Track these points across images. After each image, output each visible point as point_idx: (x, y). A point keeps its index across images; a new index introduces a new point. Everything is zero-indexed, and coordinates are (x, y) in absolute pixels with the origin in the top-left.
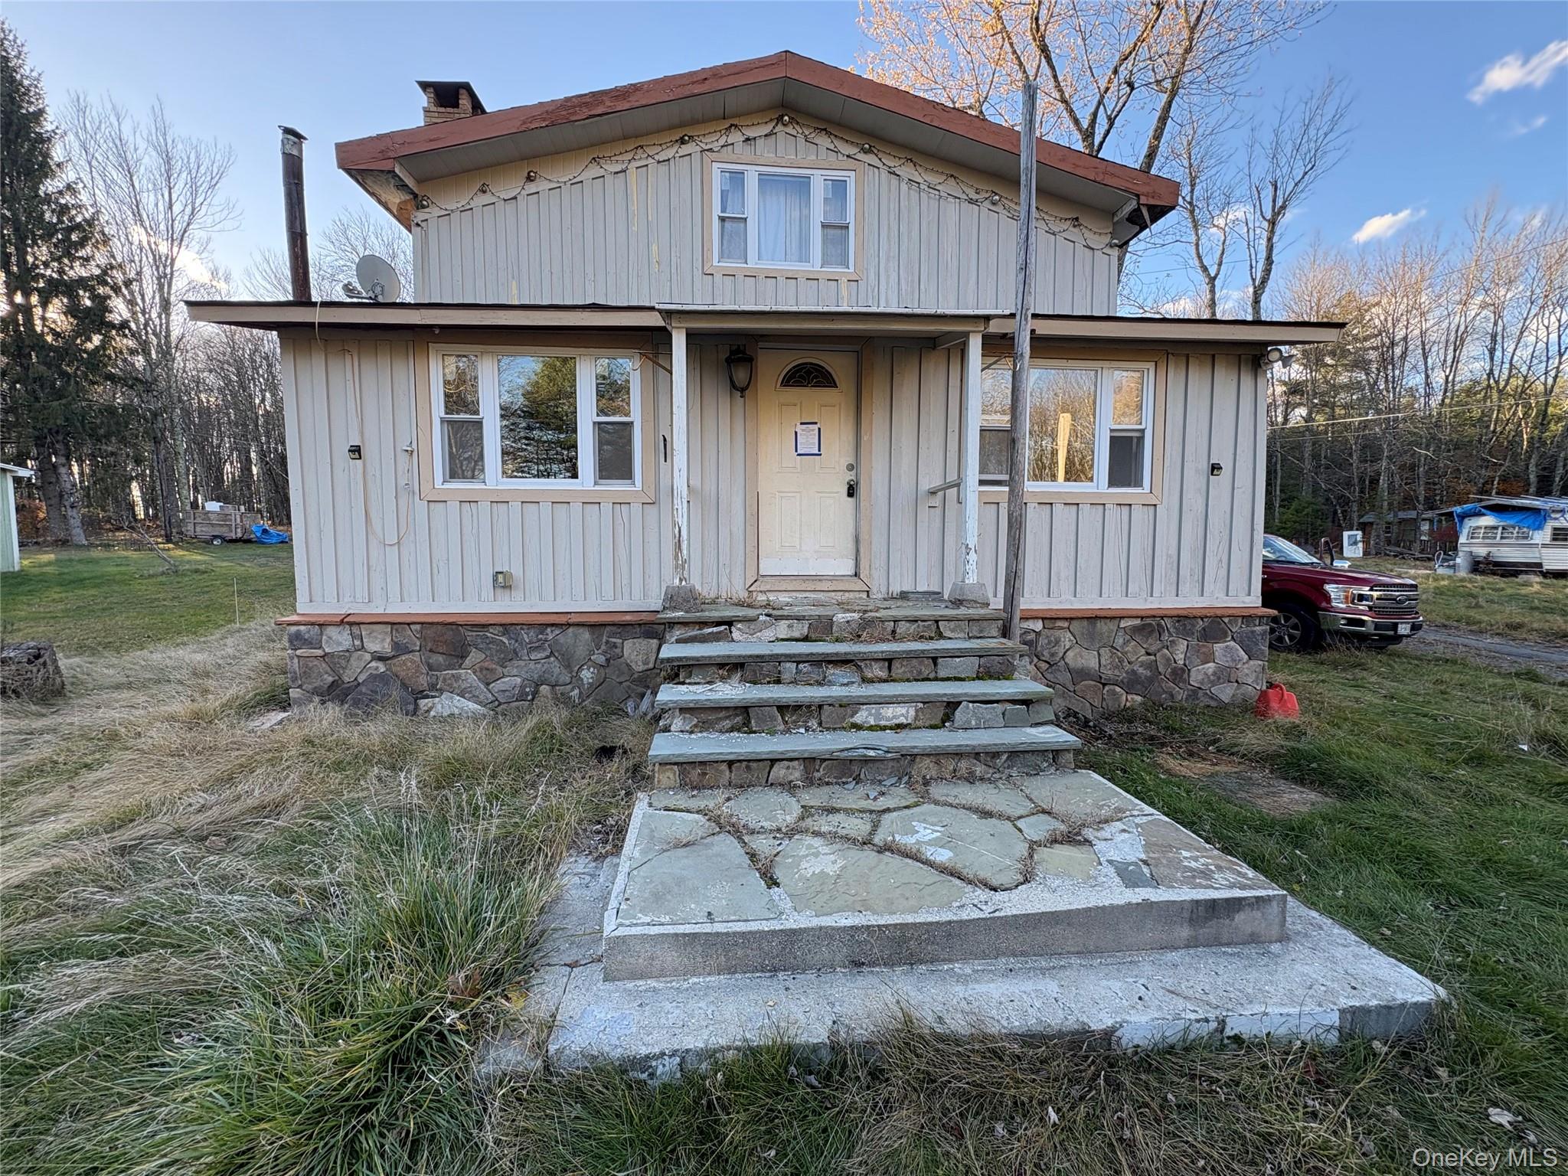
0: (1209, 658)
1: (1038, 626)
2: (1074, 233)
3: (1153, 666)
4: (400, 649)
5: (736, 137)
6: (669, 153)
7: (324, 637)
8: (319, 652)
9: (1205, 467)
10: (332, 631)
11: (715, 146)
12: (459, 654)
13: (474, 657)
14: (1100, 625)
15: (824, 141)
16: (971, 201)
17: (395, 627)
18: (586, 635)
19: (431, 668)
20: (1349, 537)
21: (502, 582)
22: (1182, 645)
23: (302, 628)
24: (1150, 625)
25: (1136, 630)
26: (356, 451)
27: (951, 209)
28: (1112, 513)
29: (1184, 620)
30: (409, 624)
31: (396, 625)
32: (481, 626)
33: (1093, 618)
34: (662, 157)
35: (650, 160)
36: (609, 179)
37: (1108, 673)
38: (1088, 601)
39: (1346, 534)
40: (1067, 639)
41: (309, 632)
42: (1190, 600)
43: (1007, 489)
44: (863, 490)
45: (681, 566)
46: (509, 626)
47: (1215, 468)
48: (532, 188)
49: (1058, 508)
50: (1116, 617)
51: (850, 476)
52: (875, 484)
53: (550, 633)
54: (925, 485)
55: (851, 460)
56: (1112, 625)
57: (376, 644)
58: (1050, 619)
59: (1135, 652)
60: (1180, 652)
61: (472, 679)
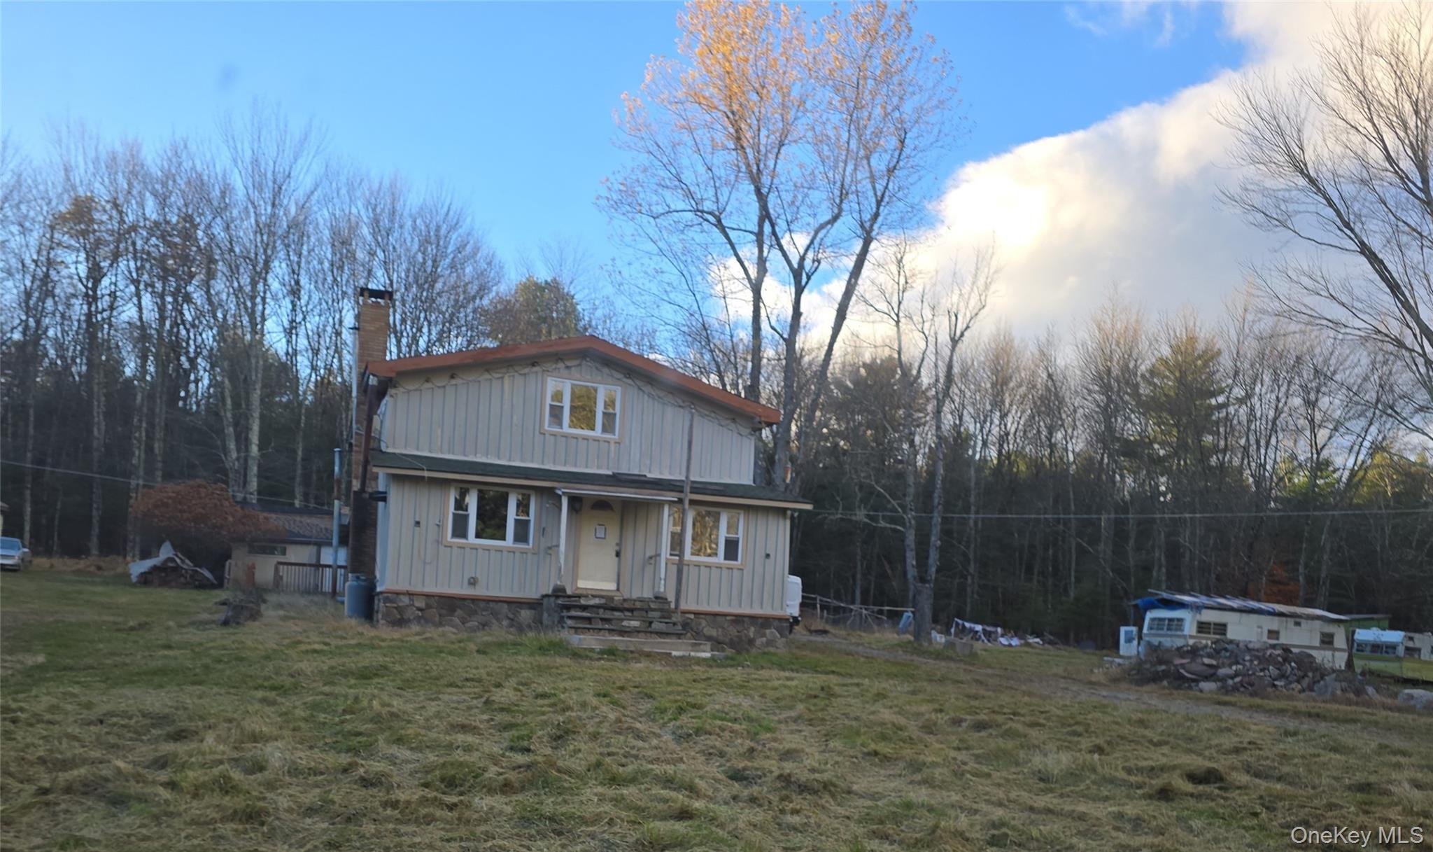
0: (764, 635)
1: (692, 616)
2: (732, 426)
3: (740, 637)
4: (428, 606)
5: (561, 365)
6: (526, 370)
7: (398, 599)
8: (395, 605)
10: (402, 597)
11: (550, 369)
12: (452, 610)
13: (459, 612)
14: (719, 619)
15: (606, 370)
16: (680, 406)
18: (505, 606)
19: (440, 615)
21: (472, 581)
22: (752, 629)
24: (739, 619)
25: (733, 621)
26: (418, 523)
27: (670, 411)
28: (725, 572)
29: (753, 618)
31: (428, 596)
32: (463, 599)
33: (715, 615)
34: (522, 372)
36: (494, 381)
37: (721, 638)
38: (715, 608)
40: (704, 623)
42: (757, 611)
43: (677, 558)
44: (622, 554)
45: (560, 578)
46: (474, 600)
47: (768, 556)
48: (453, 382)
49: (702, 568)
50: (725, 615)
51: (617, 548)
52: (627, 554)
53: (492, 605)
54: (648, 555)
55: (617, 541)
56: (723, 618)
57: (420, 603)
58: (697, 614)
59: (733, 631)
60: (752, 632)
61: (457, 621)
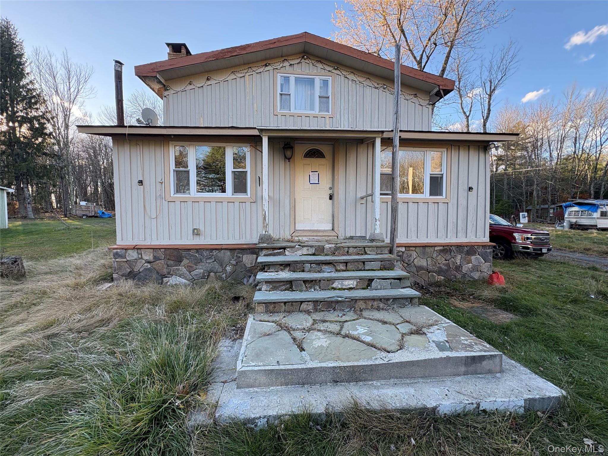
0: (469, 262)
1: (403, 249)
2: (415, 100)
3: (448, 265)
4: (156, 258)
5: (286, 64)
6: (261, 70)
7: (127, 254)
8: (125, 260)
9: (466, 188)
10: (130, 252)
11: (279, 67)
12: (179, 260)
13: (185, 262)
14: (427, 249)
15: (320, 65)
16: (376, 88)
17: (155, 250)
18: (228, 253)
19: (168, 266)
20: (522, 215)
21: (196, 232)
22: (459, 257)
23: (119, 250)
24: (446, 249)
25: (441, 251)
26: (141, 182)
27: (368, 90)
28: (431, 206)
29: (459, 247)
30: (160, 249)
31: (155, 249)
32: (188, 249)
33: (425, 246)
34: (258, 71)
35: (254, 73)
36: (238, 79)
37: (430, 268)
38: (423, 240)
39: (521, 214)
40: (414, 255)
41: (121, 252)
42: (462, 239)
43: (391, 197)
44: (335, 197)
45: (265, 226)
46: (199, 249)
47: (470, 189)
48: (209, 83)
49: (410, 204)
50: (433, 246)
51: (330, 192)
52: (340, 195)
53: (215, 253)
54: (359, 195)
55: (331, 186)
56: (432, 249)
57: (147, 257)
58: (408, 247)
59: (441, 260)
60: (458, 260)
61: (184, 270)
